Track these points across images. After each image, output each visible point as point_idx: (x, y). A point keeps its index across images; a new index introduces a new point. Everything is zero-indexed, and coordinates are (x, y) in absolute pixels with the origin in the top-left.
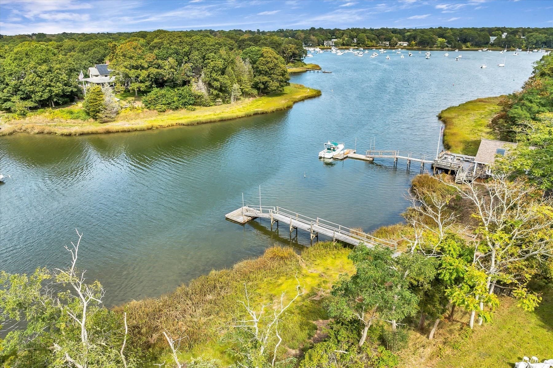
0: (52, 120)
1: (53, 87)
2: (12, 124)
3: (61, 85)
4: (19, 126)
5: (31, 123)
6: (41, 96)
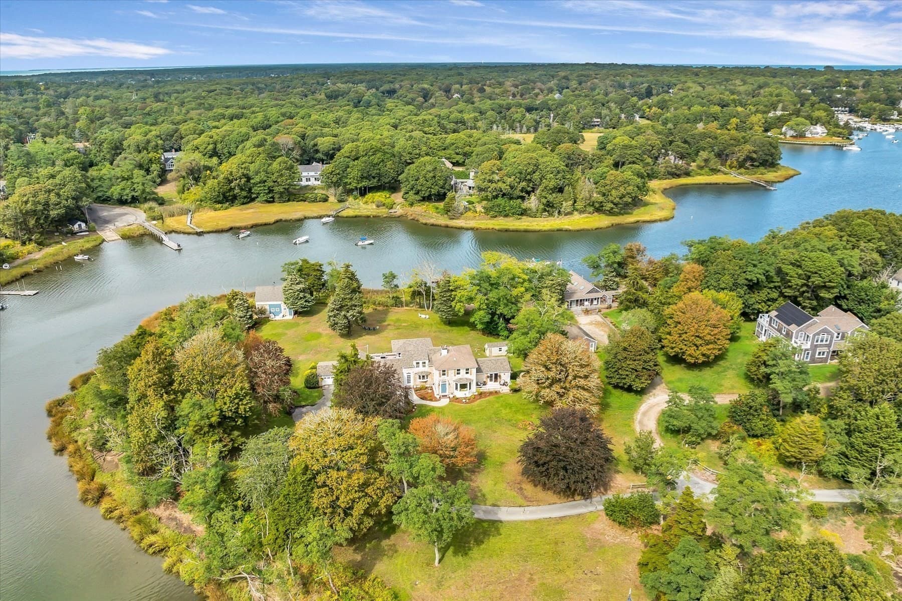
0: (426, 211)
1: (433, 188)
2: (404, 210)
4: (406, 212)
5: (414, 210)
6: (424, 194)
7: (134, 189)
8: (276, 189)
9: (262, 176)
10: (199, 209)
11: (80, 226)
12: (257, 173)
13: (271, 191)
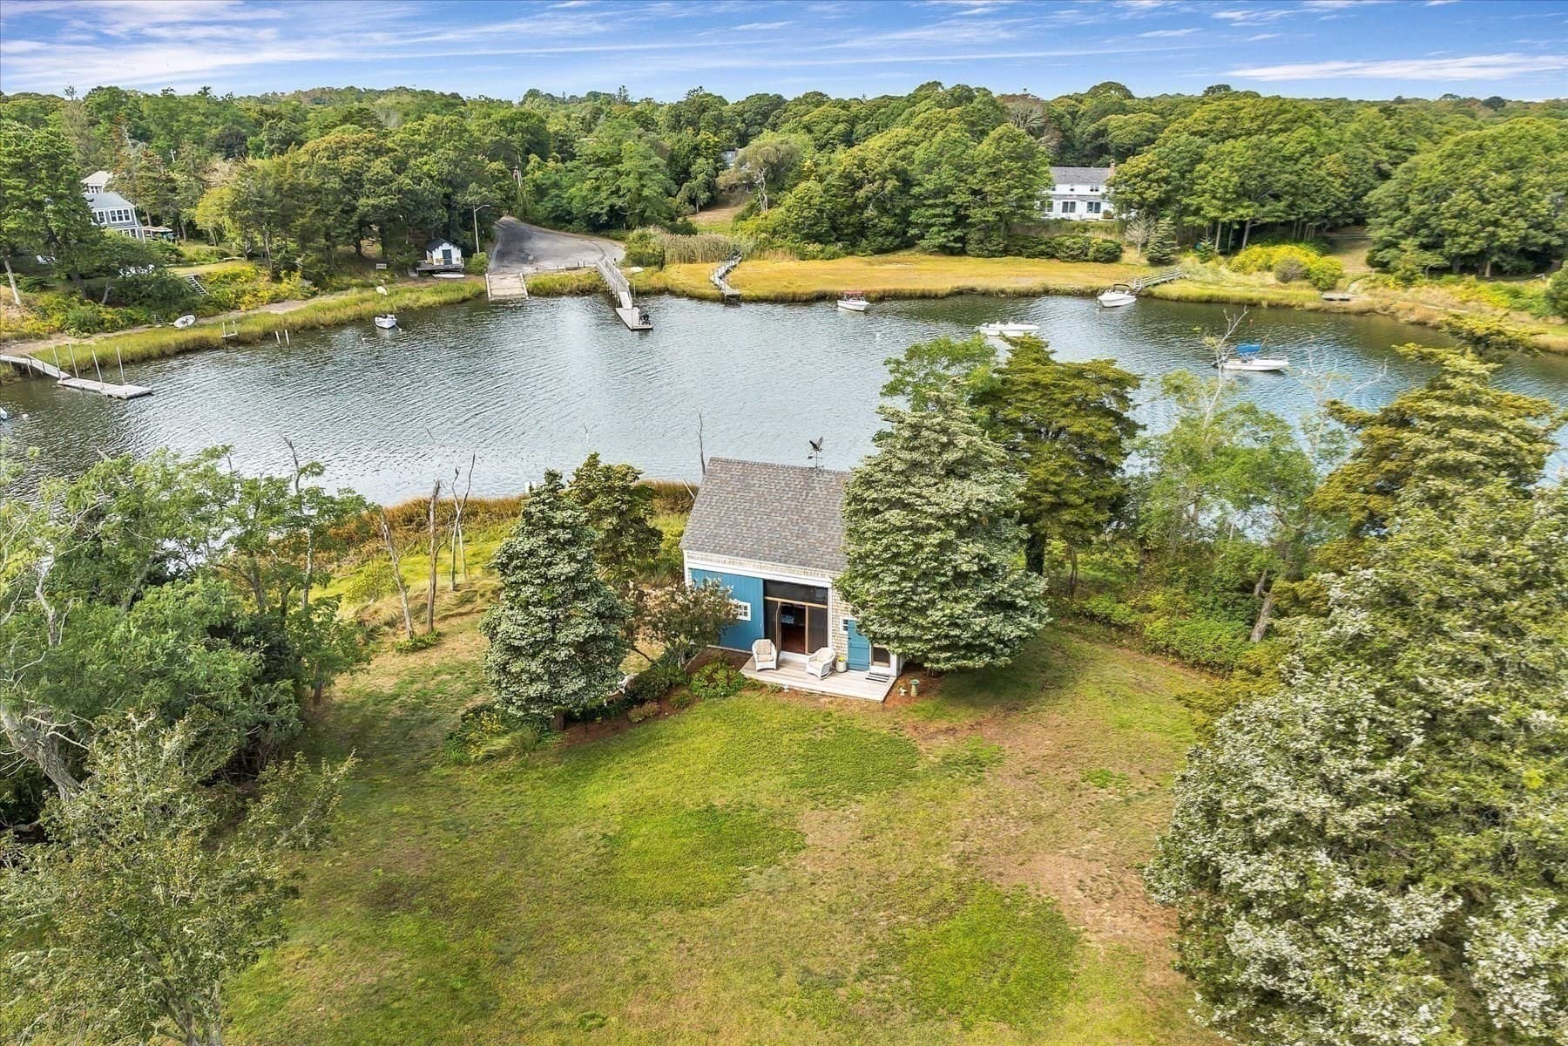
0: (1464, 302)
1: (1504, 226)
2: (1375, 296)
3: (1525, 225)
4: (1387, 302)
5: (1414, 300)
6: (1465, 246)
7: (619, 189)
8: (976, 214)
9: (946, 174)
10: (763, 250)
11: (447, 254)
12: (930, 166)
13: (960, 220)
